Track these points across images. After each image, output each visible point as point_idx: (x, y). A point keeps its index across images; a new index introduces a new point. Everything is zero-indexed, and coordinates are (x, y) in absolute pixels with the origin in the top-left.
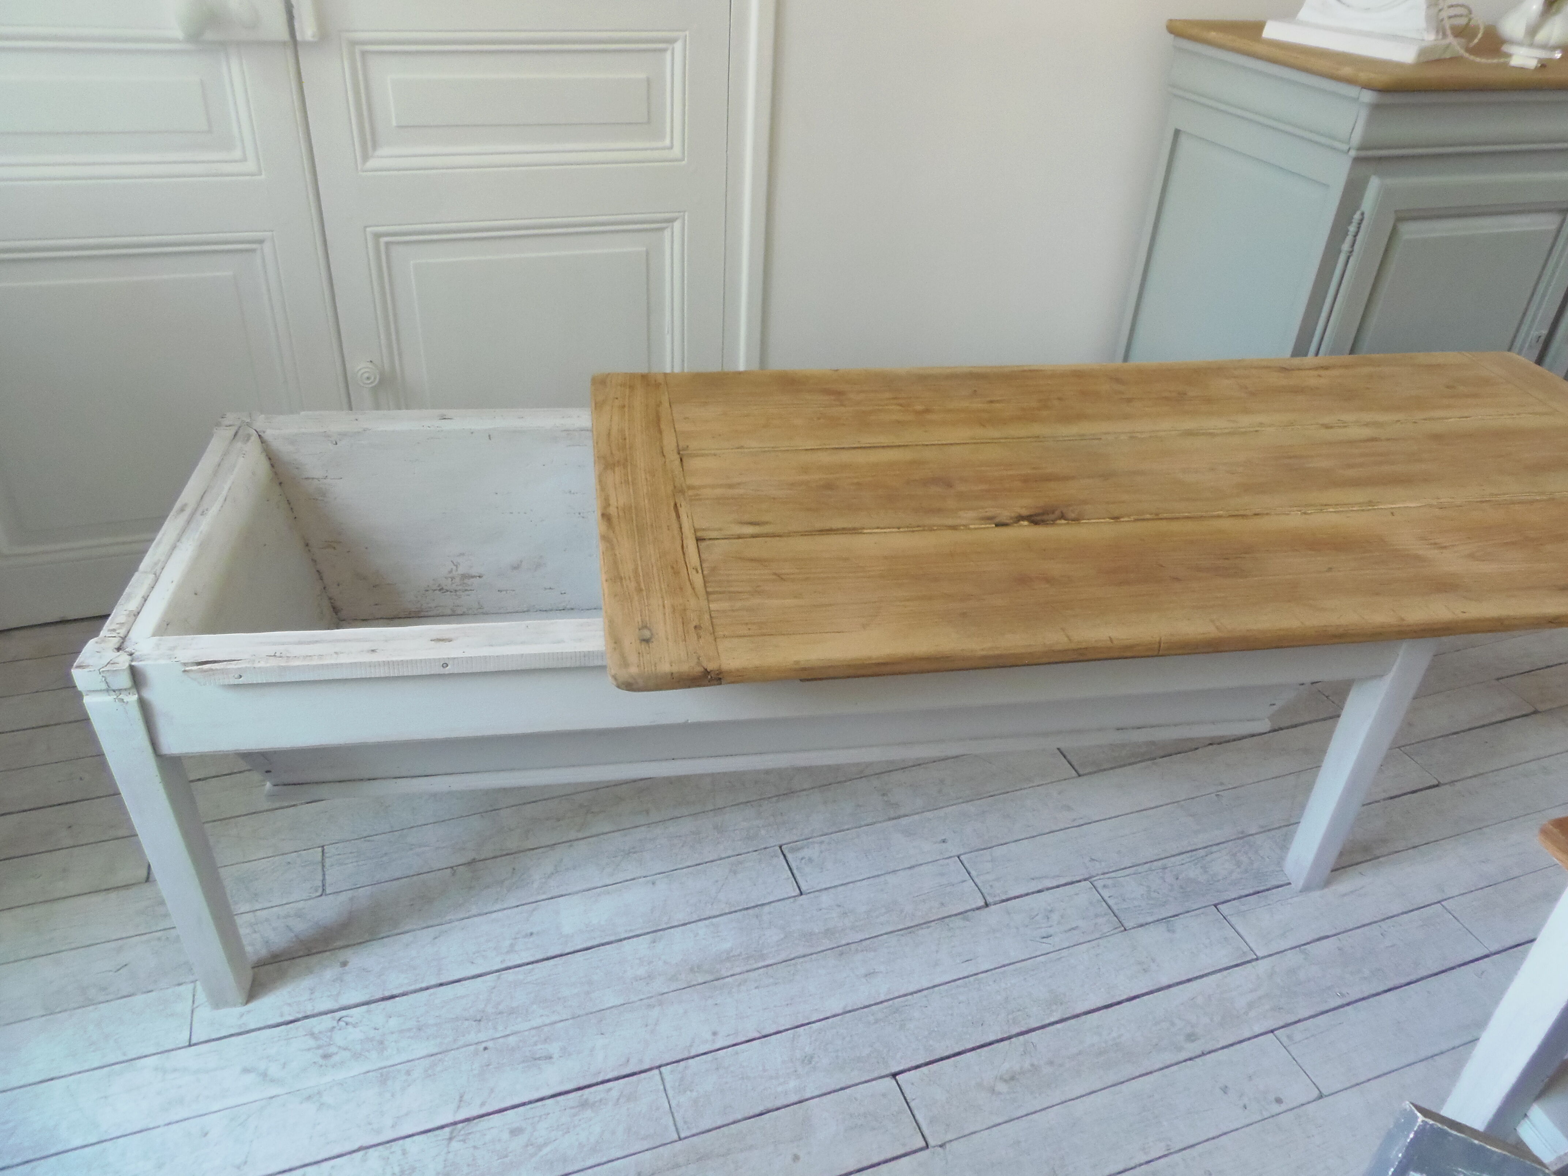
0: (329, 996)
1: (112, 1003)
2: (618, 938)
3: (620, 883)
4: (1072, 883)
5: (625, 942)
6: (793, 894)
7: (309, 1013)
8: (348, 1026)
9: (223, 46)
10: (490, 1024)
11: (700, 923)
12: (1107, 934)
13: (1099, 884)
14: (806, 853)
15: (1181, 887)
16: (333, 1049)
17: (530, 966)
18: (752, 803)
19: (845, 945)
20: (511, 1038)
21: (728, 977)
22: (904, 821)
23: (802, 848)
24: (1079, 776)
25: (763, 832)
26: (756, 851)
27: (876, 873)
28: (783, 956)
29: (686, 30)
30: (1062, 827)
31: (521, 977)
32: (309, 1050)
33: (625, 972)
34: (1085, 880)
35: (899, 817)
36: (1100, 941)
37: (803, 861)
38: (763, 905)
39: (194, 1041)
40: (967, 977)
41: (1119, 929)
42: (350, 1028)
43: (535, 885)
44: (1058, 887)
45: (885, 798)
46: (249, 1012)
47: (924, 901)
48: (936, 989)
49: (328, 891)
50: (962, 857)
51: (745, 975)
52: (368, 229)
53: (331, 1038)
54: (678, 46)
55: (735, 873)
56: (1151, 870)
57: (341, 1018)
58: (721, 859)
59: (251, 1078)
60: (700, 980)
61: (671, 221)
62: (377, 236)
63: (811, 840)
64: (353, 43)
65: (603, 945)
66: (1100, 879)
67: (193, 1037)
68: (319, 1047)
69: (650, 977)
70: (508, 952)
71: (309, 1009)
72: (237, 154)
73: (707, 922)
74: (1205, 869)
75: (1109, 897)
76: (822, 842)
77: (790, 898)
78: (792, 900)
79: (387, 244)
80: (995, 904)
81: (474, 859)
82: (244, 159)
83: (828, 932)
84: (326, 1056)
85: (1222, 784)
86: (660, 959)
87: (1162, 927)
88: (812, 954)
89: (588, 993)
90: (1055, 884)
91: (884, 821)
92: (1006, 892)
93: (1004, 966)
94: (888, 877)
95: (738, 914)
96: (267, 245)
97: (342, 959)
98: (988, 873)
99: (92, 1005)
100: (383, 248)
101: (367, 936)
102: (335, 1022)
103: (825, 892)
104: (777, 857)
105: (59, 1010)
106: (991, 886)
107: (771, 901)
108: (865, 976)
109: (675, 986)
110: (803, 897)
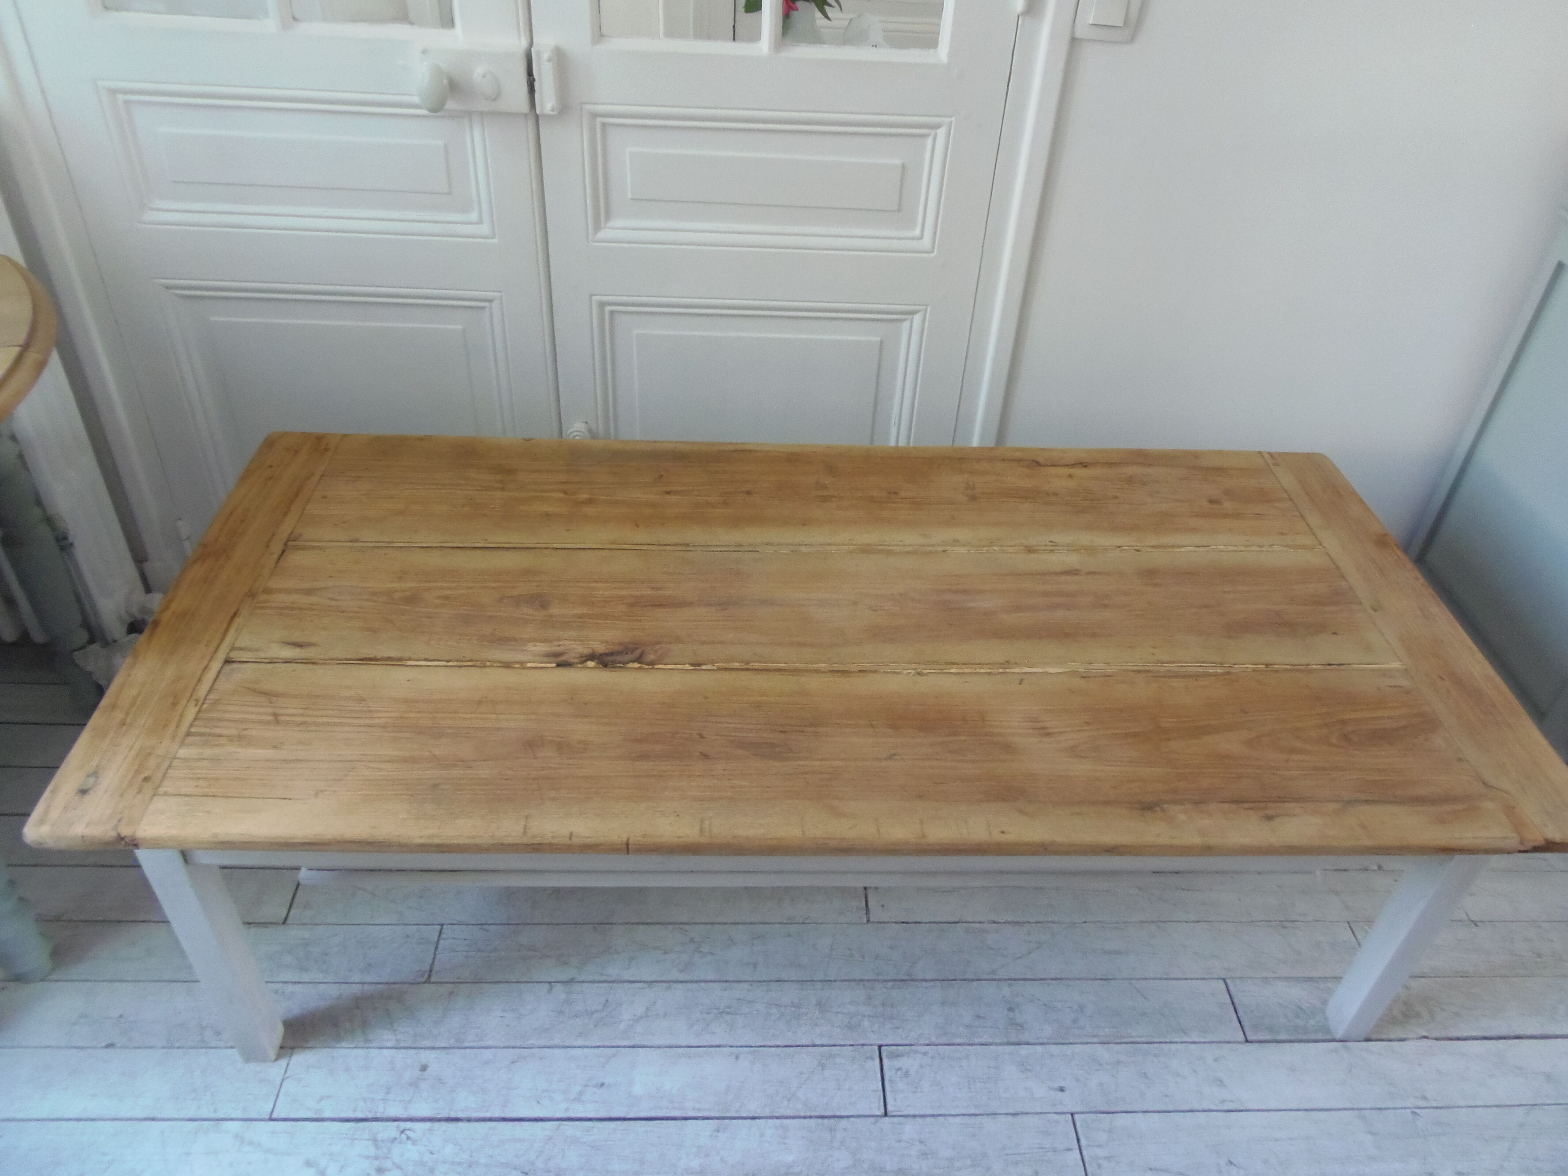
0: (400, 1101)
2: (684, 1115)
3: (704, 1047)
5: (691, 1122)
6: (877, 1113)
7: (378, 1115)
8: (408, 1142)
9: (467, 115)
11: (770, 1121)
14: (905, 1063)
16: (388, 1164)
17: (591, 1124)
18: (865, 983)
22: (1024, 1050)
23: (902, 1055)
24: (1247, 1041)
25: (866, 1023)
26: (854, 1046)
27: (973, 1111)
29: (952, 116)
30: (1206, 1107)
31: (578, 1134)
32: (367, 1157)
33: (679, 1159)
35: (1019, 1044)
37: (899, 1072)
38: (842, 1117)
39: (275, 1116)
42: (409, 1145)
43: (622, 1026)
45: (1011, 1014)
46: (328, 1097)
47: (1017, 1163)
49: (433, 979)
50: (1076, 1117)
52: (594, 298)
53: (389, 1150)
54: (941, 132)
55: (823, 1067)
57: (405, 1130)
58: (814, 1046)
59: (311, 1173)
61: (913, 313)
62: (603, 305)
63: (913, 1047)
64: (594, 116)
65: (668, 1119)
67: (276, 1111)
68: (376, 1158)
70: (574, 1100)
71: (382, 1111)
72: (474, 216)
73: (779, 1121)
76: (925, 1054)
77: (871, 1116)
78: (872, 1120)
79: (612, 313)
81: (573, 979)
82: (480, 222)
84: (379, 1171)
85: (1424, 1098)
86: (718, 1153)
91: (1001, 1044)
94: (985, 1120)
95: (813, 1121)
96: (495, 304)
97: (424, 1061)
98: (1099, 1146)
99: (206, 1048)
100: (607, 317)
101: (452, 1042)
102: (398, 1133)
103: (911, 1120)
104: (872, 1059)
105: (177, 1045)
106: (1099, 1166)
107: (851, 1114)
110: (887, 1119)
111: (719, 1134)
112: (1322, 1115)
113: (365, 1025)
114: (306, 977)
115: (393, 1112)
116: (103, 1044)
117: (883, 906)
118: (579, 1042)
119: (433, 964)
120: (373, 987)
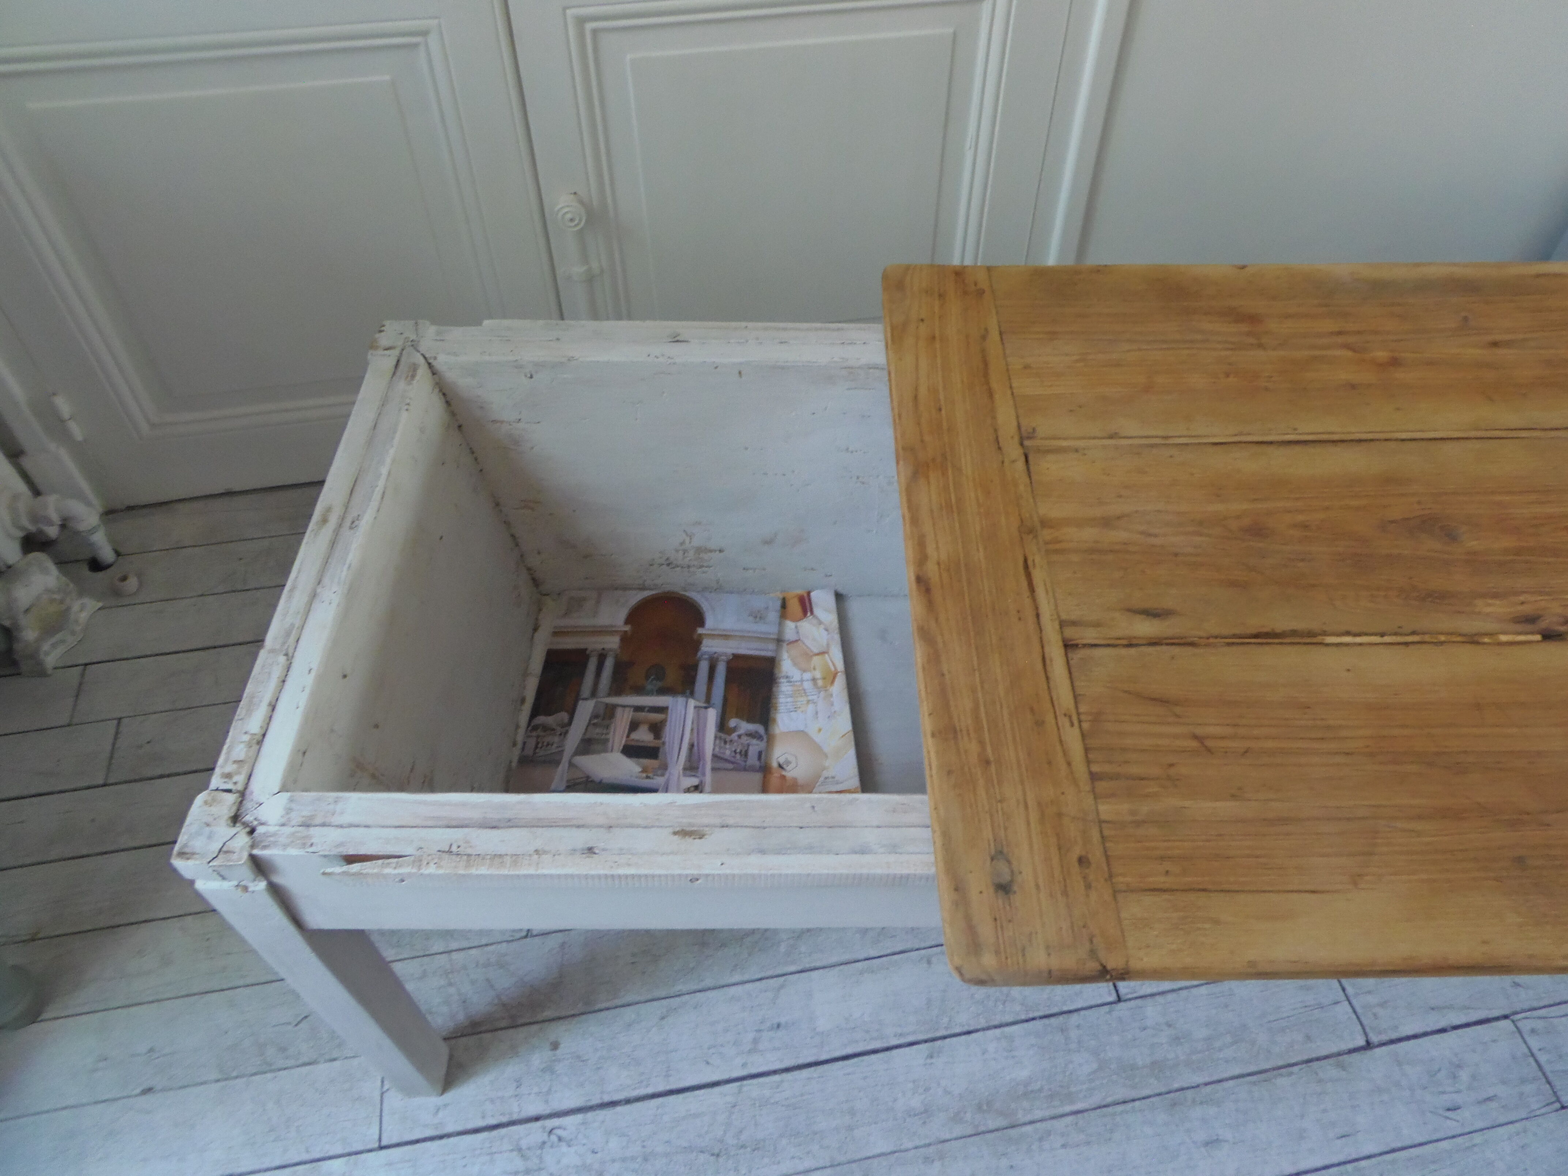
0: (537, 1094)
1: (293, 1071)
2: (886, 1045)
3: (887, 956)
4: (1487, 1019)
5: (895, 1052)
6: (1109, 1000)
7: (515, 1117)
8: (561, 1144)
10: (730, 1162)
11: (987, 1034)
12: (1538, 1113)
13: (1526, 1026)
17: (776, 1078)
19: (1178, 1090)
21: (1025, 1124)
28: (1097, 1098)
31: (767, 1093)
32: (516, 1174)
33: (895, 1100)
34: (1506, 1017)
36: (1527, 1123)
38: (1070, 1012)
39: (384, 1143)
40: (1345, 1163)
41: (1552, 1107)
42: (564, 1148)
43: (781, 949)
44: (1467, 1025)
46: (446, 1106)
47: (1283, 1030)
51: (1049, 1125)
52: (568, 12)
53: (540, 1158)
57: (553, 1129)
60: (991, 1125)
62: (581, 21)
66: (1527, 1018)
67: (384, 1135)
68: (527, 1172)
69: (927, 1112)
70: (749, 1052)
71: (514, 1112)
73: (997, 1031)
75: (1540, 1050)
77: (1104, 1005)
78: (1106, 1008)
79: (595, 32)
80: (1381, 1044)
83: (1157, 1067)
86: (939, 1084)
89: (850, 1128)
90: (1463, 1020)
92: (1397, 1027)
93: (1393, 1151)
95: (1038, 1022)
96: (433, 38)
97: (552, 1037)
98: (1369, 992)
99: (271, 1071)
100: (589, 39)
101: (580, 1009)
102: (546, 1134)
103: (1149, 1001)
105: (234, 1074)
106: (1375, 1015)
107: (1079, 1006)
108: (1207, 1144)
109: (958, 1131)
110: (1122, 1005)
111: (933, 1060)
115: (532, 1110)
116: (138, 1091)
118: (737, 978)
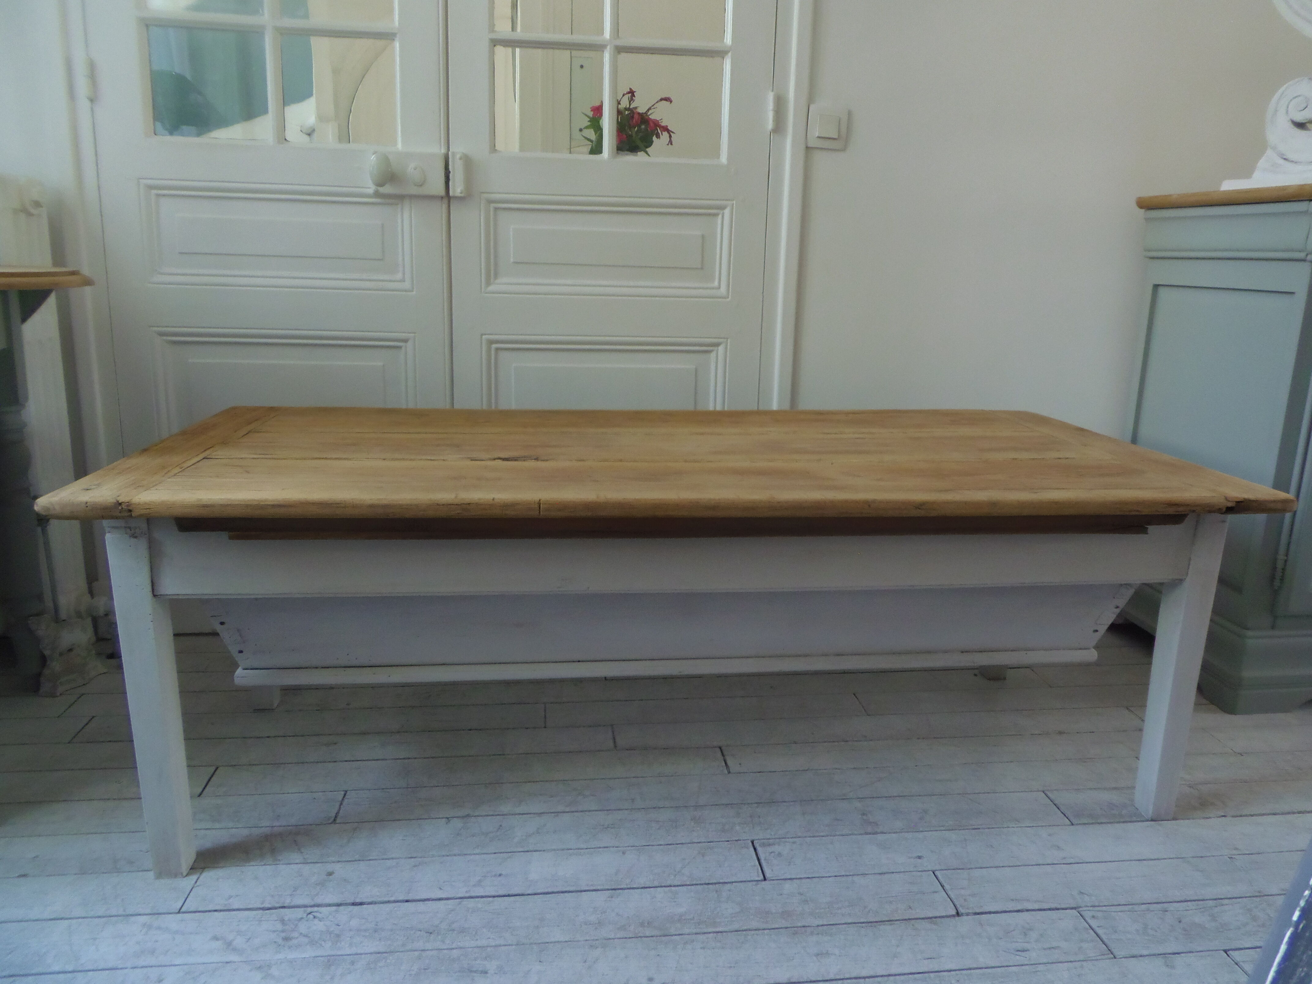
0: (308, 895)
1: (133, 873)
2: (579, 889)
3: (594, 848)
4: (1058, 909)
5: (585, 893)
6: (757, 879)
7: (286, 905)
8: (315, 919)
9: (400, 198)
10: (440, 937)
11: (659, 889)
12: (1093, 958)
13: (1087, 915)
14: (777, 849)
15: (1185, 930)
16: (295, 934)
17: (491, 899)
18: (733, 806)
19: (800, 927)
20: (455, 951)
21: (675, 935)
22: (881, 837)
23: (773, 844)
24: (1072, 824)
25: (738, 828)
26: (728, 841)
27: (844, 873)
28: (736, 926)
29: (733, 200)
30: (1050, 862)
31: (480, 906)
32: (274, 931)
33: (577, 916)
34: (1072, 908)
35: (876, 833)
36: (1084, 964)
37: (772, 855)
38: (726, 883)
39: (183, 910)
40: (929, 972)
41: (1106, 956)
42: (316, 921)
43: (516, 840)
44: (1042, 910)
45: (865, 817)
46: (237, 896)
47: (891, 902)
48: (892, 978)
49: (338, 821)
50: (937, 873)
51: (694, 937)
52: (484, 337)
53: (296, 926)
54: (727, 212)
55: (703, 854)
56: (1148, 910)
57: (311, 912)
58: (693, 843)
59: (218, 944)
60: (648, 934)
61: (718, 345)
62: (491, 342)
63: (784, 840)
64: (490, 202)
65: (563, 892)
66: (1088, 910)
67: (185, 907)
68: (283, 931)
69: (600, 924)
70: (474, 886)
71: (287, 902)
72: (399, 276)
73: (666, 889)
74: (1213, 918)
75: (1098, 926)
76: (794, 843)
77: (752, 881)
78: (754, 883)
79: (497, 349)
80: (968, 914)
81: (468, 815)
82: (403, 280)
83: (786, 914)
84: (286, 939)
85: (1236, 849)
86: (613, 911)
87: (1159, 961)
88: (764, 929)
89: (537, 927)
90: (1036, 906)
91: (860, 834)
92: (981, 907)
93: (970, 969)
94: (856, 878)
95: (699, 887)
96: (410, 344)
97: (330, 870)
98: (962, 889)
99: (118, 872)
100: (493, 352)
101: (357, 857)
102: (305, 914)
103: (789, 882)
104: (747, 848)
105: (90, 872)
106: (966, 900)
107: (733, 880)
108: (817, 955)
109: (621, 934)
110: (767, 882)
111: (613, 899)
112: (1152, 862)
113: (273, 851)
114: (217, 825)
115: (300, 901)
116: (17, 875)
117: (740, 764)
118: (477, 851)
119: (337, 813)
120: (281, 828)
